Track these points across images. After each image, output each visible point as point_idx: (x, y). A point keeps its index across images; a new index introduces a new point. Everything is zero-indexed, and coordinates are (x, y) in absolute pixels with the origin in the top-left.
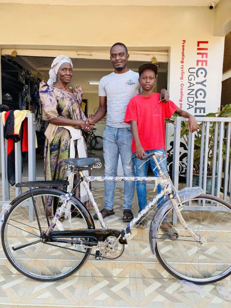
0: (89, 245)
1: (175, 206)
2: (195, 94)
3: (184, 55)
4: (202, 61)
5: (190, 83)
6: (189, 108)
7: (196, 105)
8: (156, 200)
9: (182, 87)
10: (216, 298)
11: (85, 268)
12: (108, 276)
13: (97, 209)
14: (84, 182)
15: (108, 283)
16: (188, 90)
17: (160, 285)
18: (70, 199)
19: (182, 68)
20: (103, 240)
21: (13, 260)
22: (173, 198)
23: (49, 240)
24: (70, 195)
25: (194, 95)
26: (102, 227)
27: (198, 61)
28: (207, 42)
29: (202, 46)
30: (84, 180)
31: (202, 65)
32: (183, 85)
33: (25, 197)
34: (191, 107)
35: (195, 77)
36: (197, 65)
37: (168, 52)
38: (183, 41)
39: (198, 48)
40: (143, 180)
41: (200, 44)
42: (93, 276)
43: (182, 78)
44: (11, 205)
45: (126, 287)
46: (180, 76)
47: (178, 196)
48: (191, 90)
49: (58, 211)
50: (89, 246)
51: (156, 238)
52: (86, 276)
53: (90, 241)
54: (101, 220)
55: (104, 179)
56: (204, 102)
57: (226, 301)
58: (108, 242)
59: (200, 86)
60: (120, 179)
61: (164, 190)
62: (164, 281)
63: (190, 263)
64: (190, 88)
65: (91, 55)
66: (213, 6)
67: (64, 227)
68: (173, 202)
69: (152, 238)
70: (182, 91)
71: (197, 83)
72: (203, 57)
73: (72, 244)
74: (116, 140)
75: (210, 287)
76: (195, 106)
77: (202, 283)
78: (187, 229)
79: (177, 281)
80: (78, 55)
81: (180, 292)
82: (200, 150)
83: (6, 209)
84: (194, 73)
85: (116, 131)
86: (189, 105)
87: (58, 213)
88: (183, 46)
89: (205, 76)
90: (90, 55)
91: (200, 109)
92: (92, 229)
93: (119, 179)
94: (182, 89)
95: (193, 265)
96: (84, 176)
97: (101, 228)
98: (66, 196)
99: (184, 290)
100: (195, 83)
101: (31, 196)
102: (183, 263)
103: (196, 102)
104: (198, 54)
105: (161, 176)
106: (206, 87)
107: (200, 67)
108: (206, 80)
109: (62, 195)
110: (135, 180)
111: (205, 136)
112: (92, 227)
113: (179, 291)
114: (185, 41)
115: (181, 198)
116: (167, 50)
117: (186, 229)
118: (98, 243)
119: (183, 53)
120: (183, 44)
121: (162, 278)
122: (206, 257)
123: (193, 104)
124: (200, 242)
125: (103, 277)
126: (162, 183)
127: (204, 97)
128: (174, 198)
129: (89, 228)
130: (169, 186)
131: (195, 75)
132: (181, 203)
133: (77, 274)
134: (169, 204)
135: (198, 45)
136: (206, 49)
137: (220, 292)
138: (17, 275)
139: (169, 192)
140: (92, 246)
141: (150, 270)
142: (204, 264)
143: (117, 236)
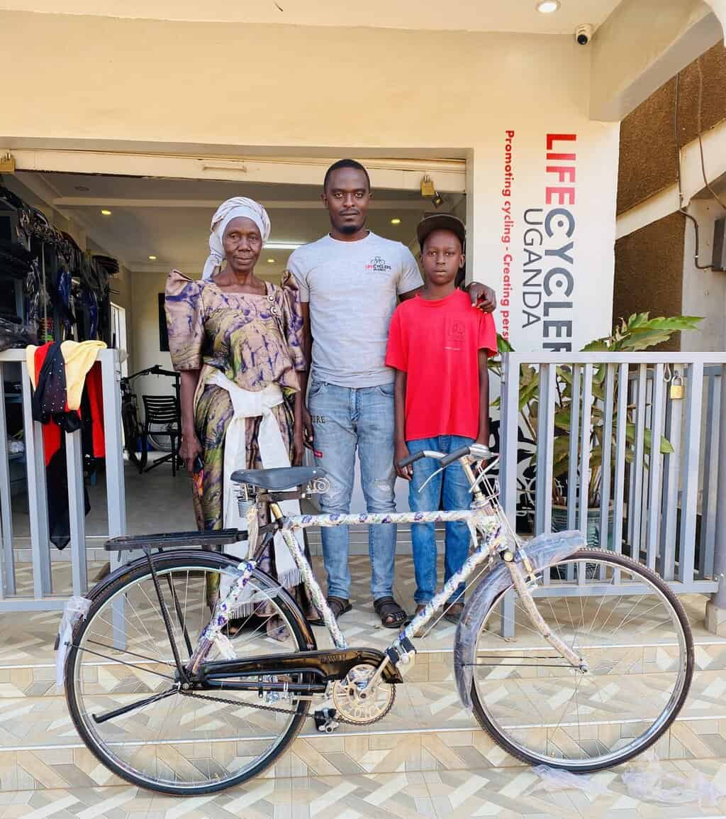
0: (305, 693)
1: (519, 580)
2: (543, 284)
3: (511, 172)
4: (561, 191)
5: (530, 253)
6: (529, 323)
7: (546, 314)
8: (469, 570)
9: (508, 264)
10: (624, 798)
11: (291, 755)
12: (351, 772)
13: (321, 599)
14: (285, 530)
15: (355, 787)
16: (525, 271)
17: (485, 781)
18: (252, 577)
19: (506, 210)
20: (341, 677)
21: (100, 745)
22: (513, 561)
23: (200, 685)
24: (251, 566)
25: (539, 285)
26: (336, 645)
27: (549, 191)
28: (572, 137)
29: (558, 147)
30: (286, 526)
31: (561, 201)
32: (511, 260)
33: (128, 576)
34: (532, 319)
35: (541, 236)
36: (548, 200)
37: (465, 163)
38: (508, 134)
39: (548, 154)
40: (437, 519)
41: (555, 143)
42: (311, 776)
43: (506, 240)
44: (91, 601)
45: (402, 791)
46: (502, 233)
47: (524, 555)
48: (535, 273)
49: (222, 609)
50: (302, 694)
51: (472, 664)
52: (293, 775)
53: (305, 681)
54: (332, 626)
55: (339, 521)
56: (569, 305)
57: (648, 802)
58: (353, 681)
59: (558, 262)
60: (378, 520)
61: (490, 543)
62: (495, 773)
63: (556, 725)
64: (528, 267)
65: (244, 170)
66: (589, 36)
67: (236, 650)
68: (512, 571)
69: (463, 665)
70: (509, 275)
71: (548, 253)
72: (562, 179)
73: (261, 692)
74: (353, 419)
75: (606, 777)
76: (544, 319)
77: (589, 770)
78: (549, 638)
79: (527, 770)
80: (205, 168)
81: (534, 792)
82: (568, 441)
83: (76, 613)
84: (541, 223)
85: (353, 397)
86: (526, 315)
87: (223, 614)
88: (508, 148)
89: (569, 234)
90: (240, 170)
91: (559, 325)
92: (309, 650)
93: (377, 518)
94: (507, 269)
95: (563, 728)
96: (285, 517)
97: (333, 647)
98: (239, 568)
99: (545, 787)
100: (542, 253)
101: (151, 571)
102: (540, 726)
103: (548, 306)
104: (549, 169)
105: (480, 508)
106: (572, 263)
107: (555, 208)
108: (572, 243)
109: (230, 567)
110: (416, 519)
111: (581, 401)
112: (309, 646)
113: (534, 789)
114: (513, 132)
115: (532, 560)
116: (463, 158)
117: (546, 636)
118: (326, 685)
119: (508, 168)
120: (508, 142)
121: (489, 767)
122: (593, 709)
123: (539, 311)
124: (581, 667)
125: (339, 775)
126: (484, 524)
127: (568, 293)
128: (516, 560)
129: (302, 649)
130: (501, 530)
131: (542, 228)
132: (532, 572)
133: (270, 773)
134: (502, 576)
135: (549, 146)
136: (571, 157)
137: (631, 785)
138: (107, 788)
139: (502, 546)
140: (312, 695)
141: (459, 750)
142: (591, 723)
143: (376, 663)
